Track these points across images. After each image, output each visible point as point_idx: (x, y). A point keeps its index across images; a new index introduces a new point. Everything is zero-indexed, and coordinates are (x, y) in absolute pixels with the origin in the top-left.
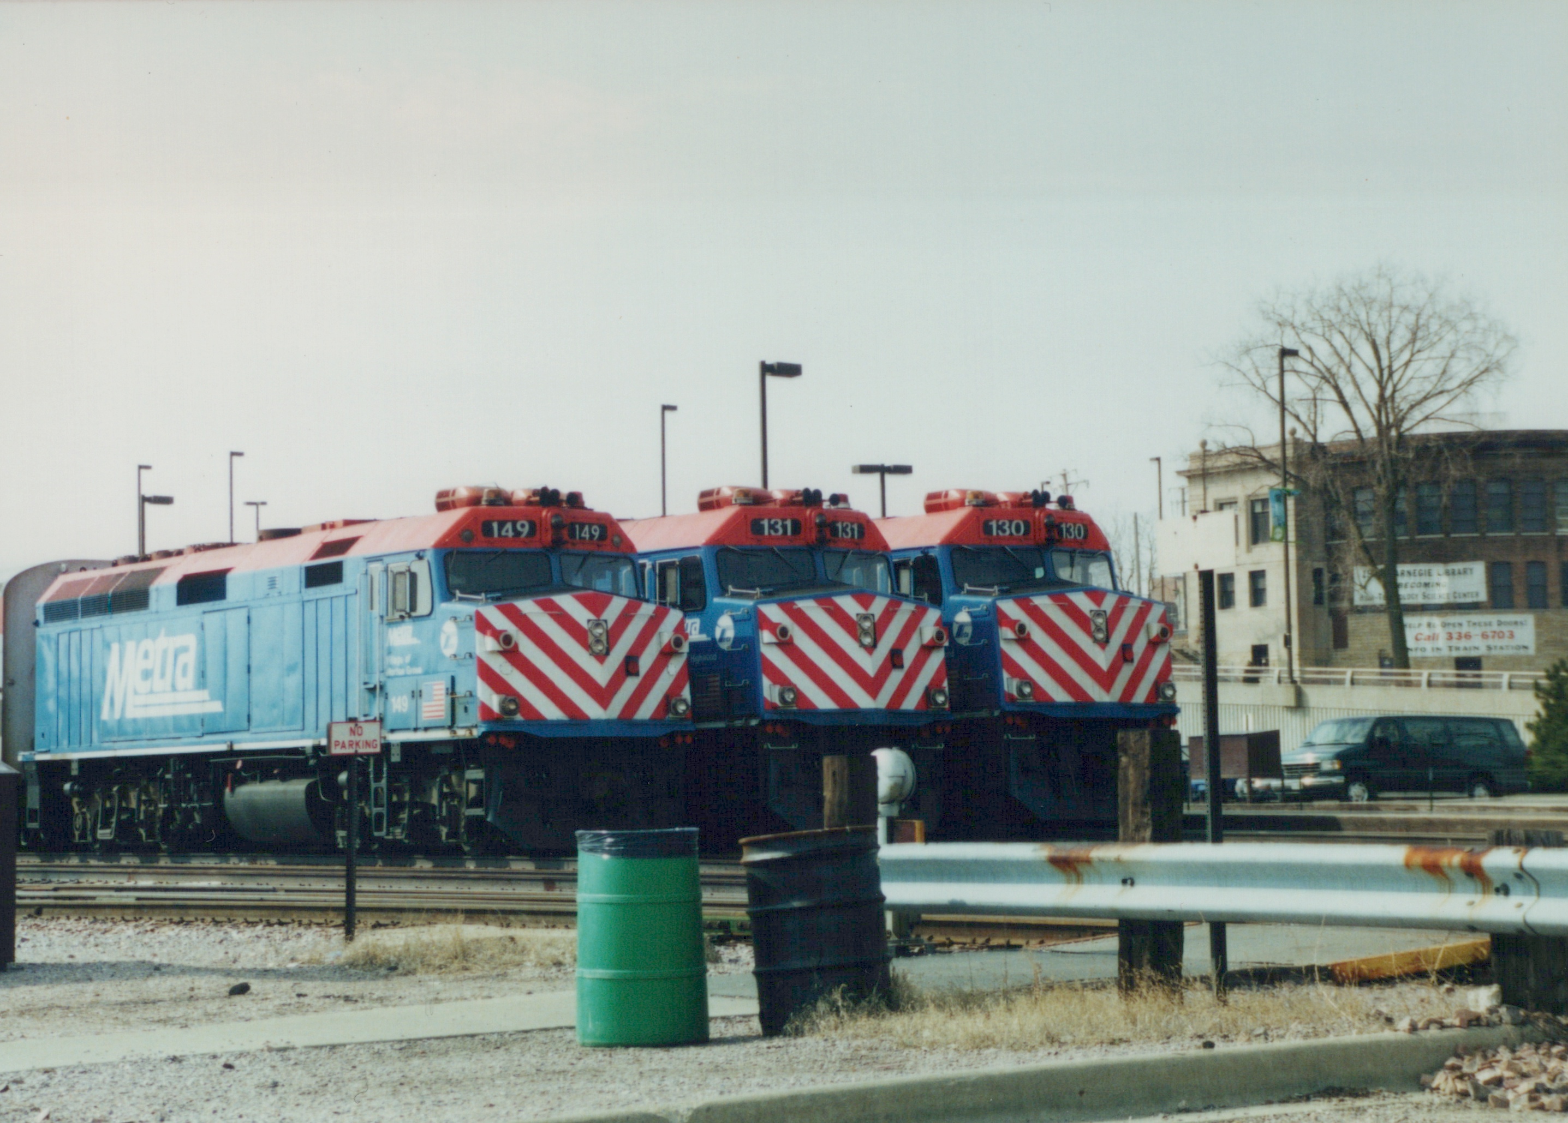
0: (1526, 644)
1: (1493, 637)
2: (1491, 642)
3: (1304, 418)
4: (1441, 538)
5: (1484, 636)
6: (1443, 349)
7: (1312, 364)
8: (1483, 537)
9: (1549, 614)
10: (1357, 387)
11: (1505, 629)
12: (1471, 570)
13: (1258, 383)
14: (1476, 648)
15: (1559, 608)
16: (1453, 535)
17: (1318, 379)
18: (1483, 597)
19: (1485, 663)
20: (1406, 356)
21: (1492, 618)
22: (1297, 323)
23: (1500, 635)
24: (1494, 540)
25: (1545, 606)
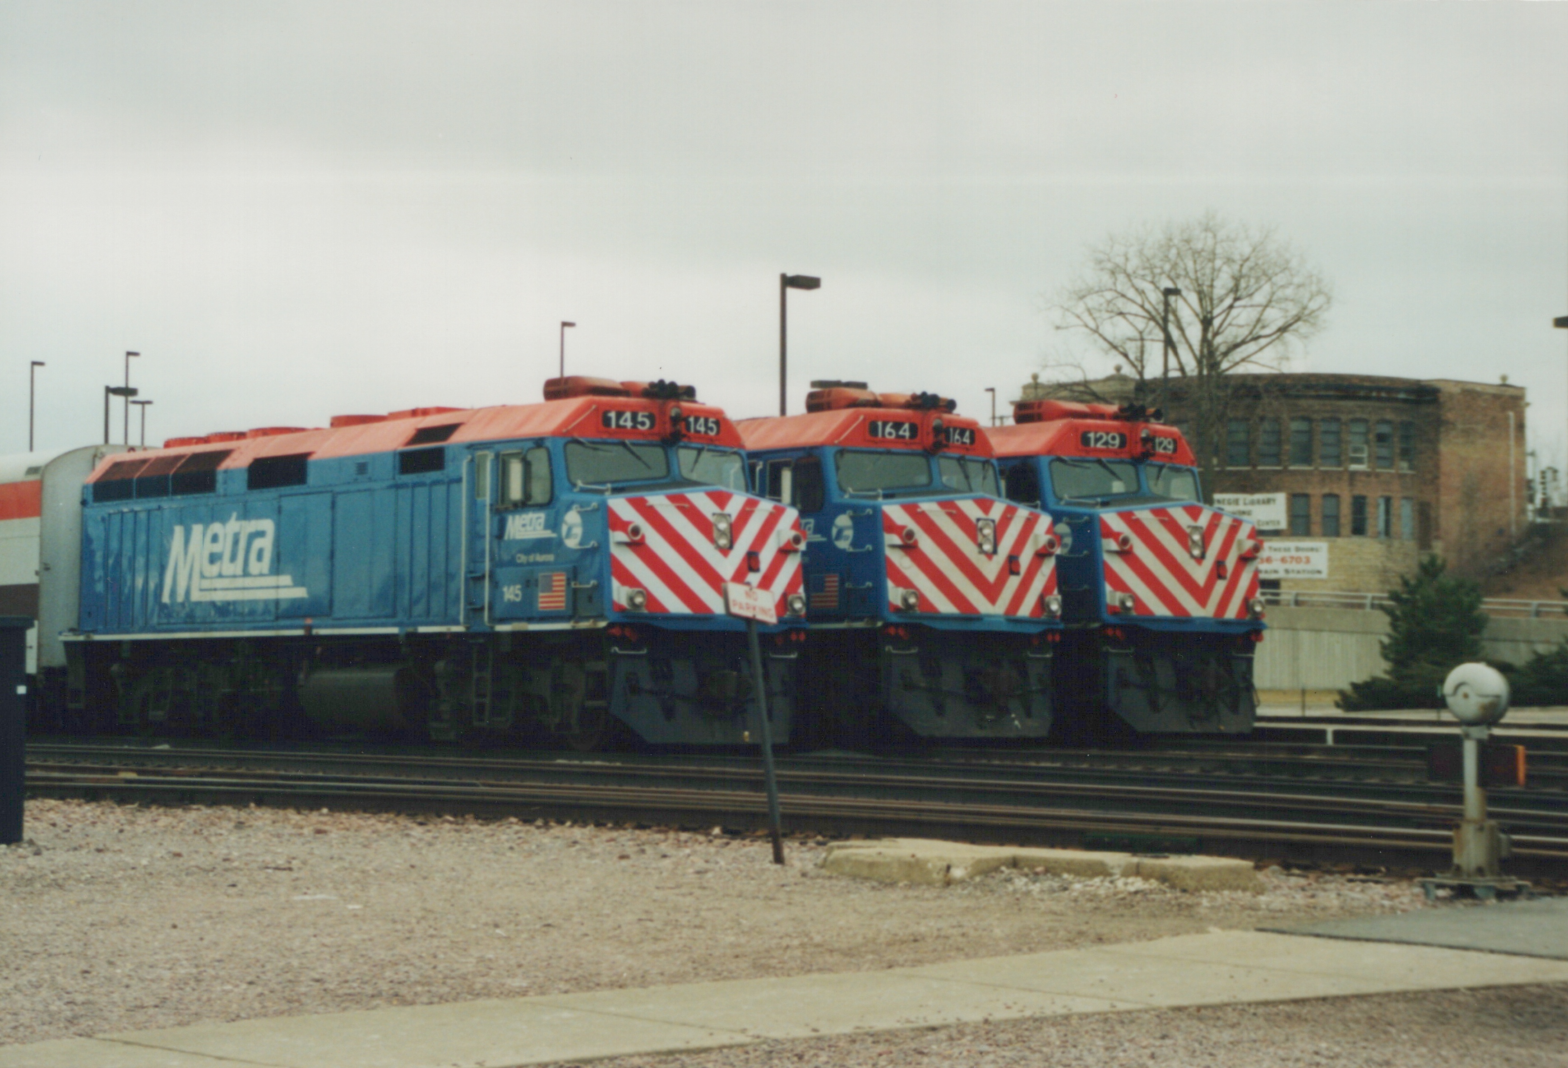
0: (1319, 568)
1: (1291, 562)
2: (1288, 566)
3: (1132, 357)
4: (1248, 471)
5: (1283, 560)
6: (1260, 298)
7: (1142, 307)
8: (1285, 471)
9: (1340, 541)
10: (1181, 329)
11: (1302, 554)
12: (1274, 500)
13: (1092, 324)
14: (1276, 572)
15: (1348, 536)
16: (1260, 468)
17: (1145, 321)
18: (1283, 525)
19: (1283, 584)
20: (1228, 301)
21: (1291, 544)
22: (1130, 270)
23: (1298, 560)
24: (1294, 473)
25: (1337, 534)
